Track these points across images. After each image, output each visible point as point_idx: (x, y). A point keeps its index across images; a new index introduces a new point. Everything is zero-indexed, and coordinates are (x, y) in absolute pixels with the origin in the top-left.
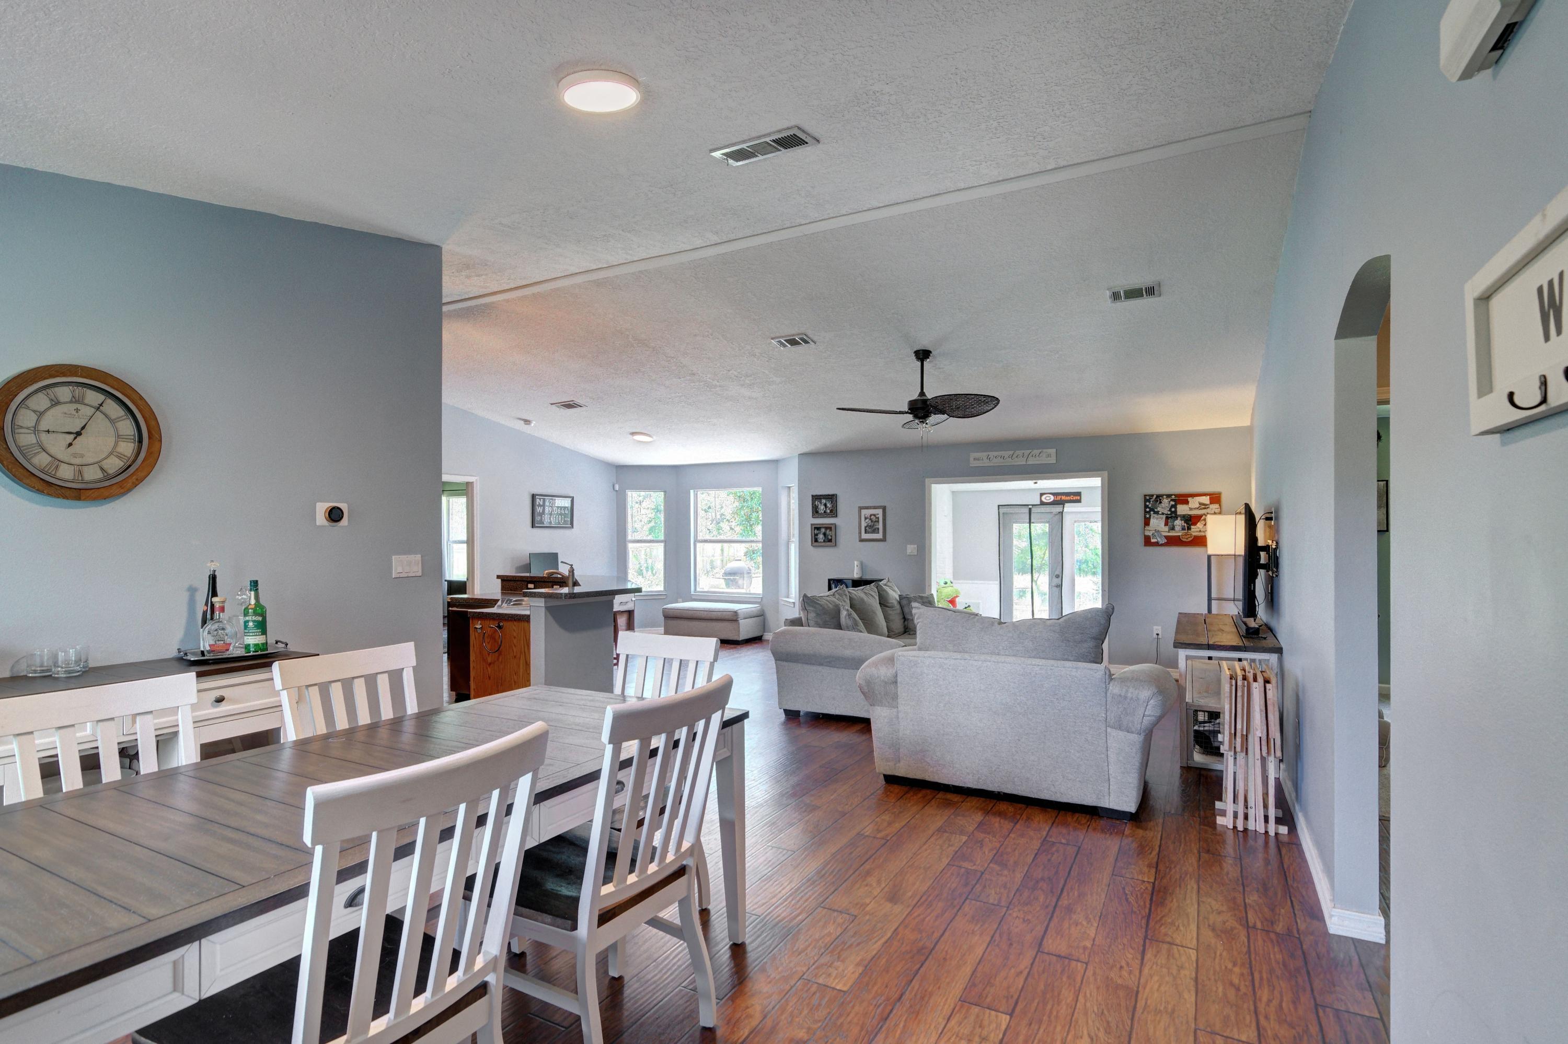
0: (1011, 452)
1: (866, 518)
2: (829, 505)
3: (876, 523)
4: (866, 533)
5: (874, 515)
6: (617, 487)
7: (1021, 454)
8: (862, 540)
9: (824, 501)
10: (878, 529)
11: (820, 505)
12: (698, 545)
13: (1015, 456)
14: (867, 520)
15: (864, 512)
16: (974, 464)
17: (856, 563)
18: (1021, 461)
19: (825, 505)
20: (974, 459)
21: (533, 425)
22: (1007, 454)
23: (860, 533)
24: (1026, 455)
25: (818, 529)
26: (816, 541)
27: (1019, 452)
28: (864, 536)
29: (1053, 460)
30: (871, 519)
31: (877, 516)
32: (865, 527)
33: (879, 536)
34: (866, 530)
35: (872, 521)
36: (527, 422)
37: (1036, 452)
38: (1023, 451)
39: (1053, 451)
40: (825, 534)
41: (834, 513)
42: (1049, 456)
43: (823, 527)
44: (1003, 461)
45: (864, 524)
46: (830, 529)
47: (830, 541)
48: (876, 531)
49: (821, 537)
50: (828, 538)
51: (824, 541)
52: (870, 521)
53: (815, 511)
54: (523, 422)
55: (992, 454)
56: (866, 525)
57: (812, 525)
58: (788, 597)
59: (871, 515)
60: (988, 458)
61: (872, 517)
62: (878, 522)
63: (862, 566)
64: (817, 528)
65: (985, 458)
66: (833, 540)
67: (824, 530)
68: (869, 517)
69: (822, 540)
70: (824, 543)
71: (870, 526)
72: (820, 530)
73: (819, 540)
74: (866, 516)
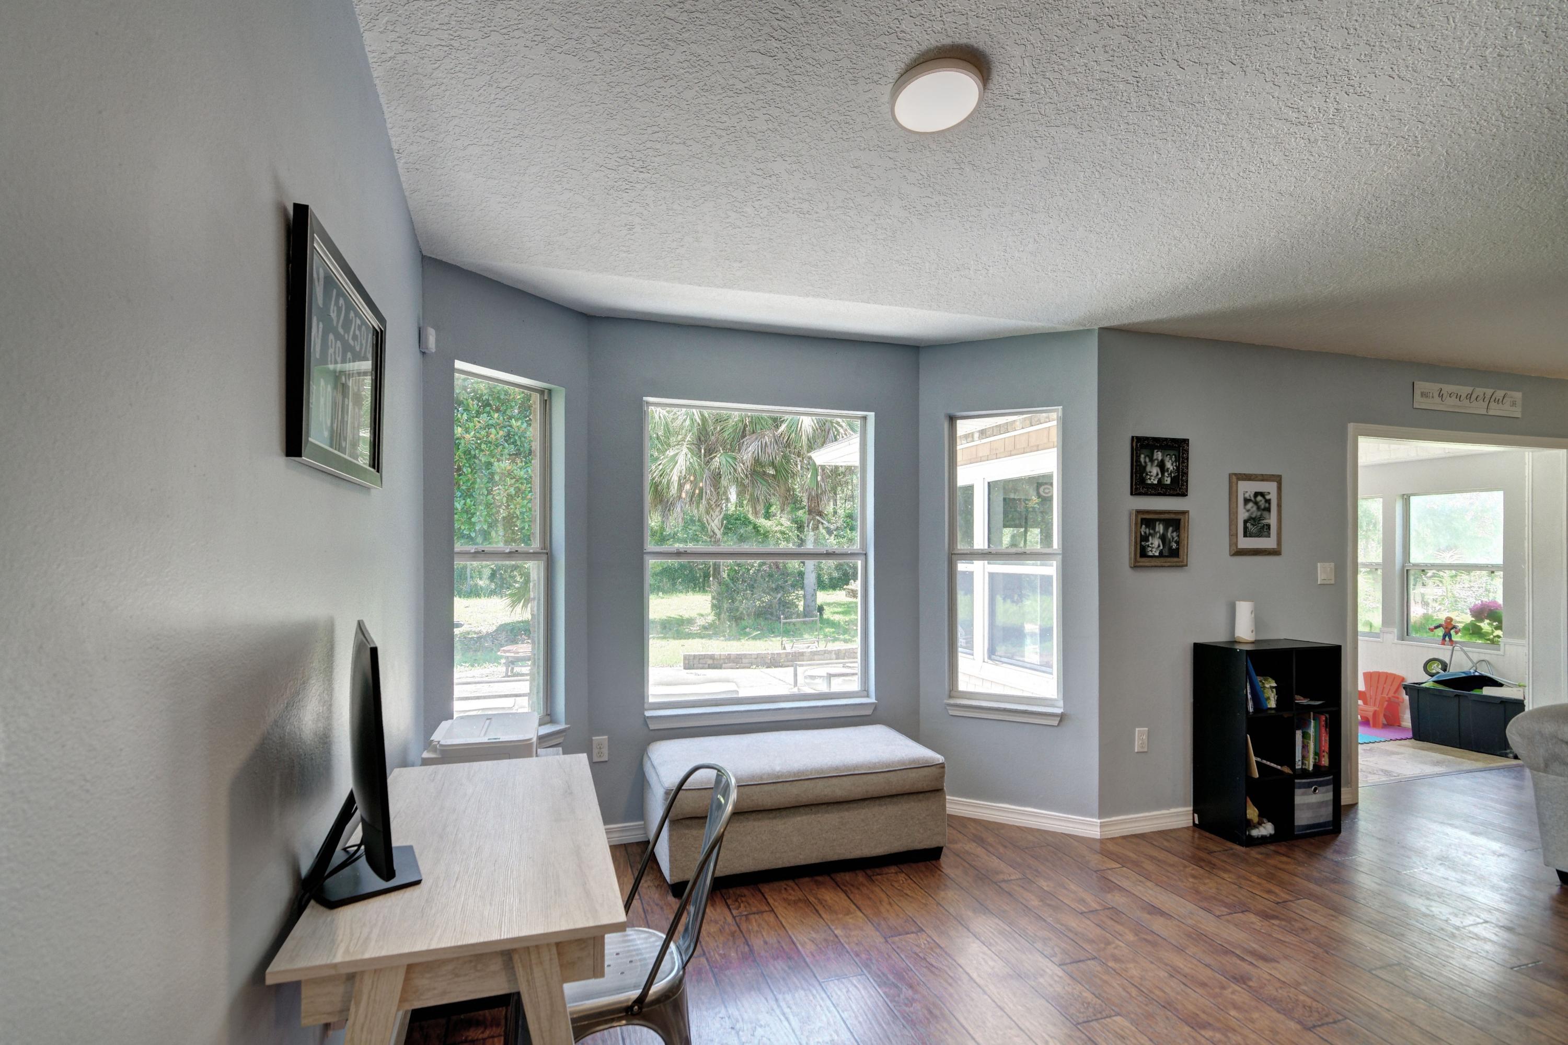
0: (1469, 389)
1: (1247, 501)
2: (1169, 465)
3: (1264, 514)
4: (1245, 536)
5: (1262, 494)
7: (1482, 396)
8: (1239, 553)
9: (1158, 455)
10: (1269, 526)
11: (1149, 464)
13: (1474, 396)
14: (1250, 505)
16: (1420, 402)
17: (1242, 608)
18: (1479, 408)
19: (1162, 465)
20: (1423, 394)
22: (1465, 390)
24: (1488, 397)
25: (1148, 523)
26: (1143, 553)
27: (1479, 391)
29: (1517, 412)
30: (1256, 503)
31: (1268, 497)
32: (1245, 522)
33: (1268, 543)
34: (1245, 528)
35: (1259, 508)
37: (1500, 394)
38: (1484, 390)
39: (1518, 395)
40: (1163, 538)
41: (1178, 487)
42: (1514, 404)
43: (1160, 520)
44: (1459, 403)
45: (1242, 515)
46: (1176, 524)
47: (1174, 553)
48: (1264, 531)
49: (1155, 544)
50: (1170, 548)
51: (1161, 555)
52: (1255, 508)
55: (1448, 388)
56: (1246, 516)
57: (1134, 513)
59: (1256, 494)
60: (1441, 396)
61: (1259, 498)
62: (1268, 510)
64: (1147, 520)
65: (1436, 395)
67: (1160, 528)
68: (1253, 498)
69: (1157, 554)
70: (1162, 559)
71: (1254, 519)
72: (1154, 529)
73: (1150, 554)
74: (1247, 495)
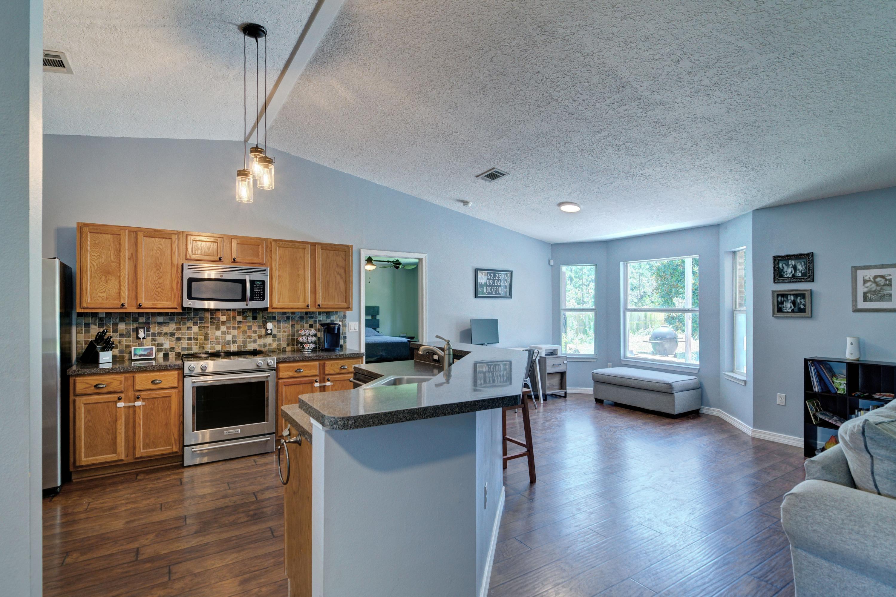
1: (865, 282)
2: (799, 267)
3: (885, 288)
4: (865, 301)
5: (882, 277)
6: (552, 263)
8: (857, 310)
9: (793, 262)
10: (889, 295)
11: (786, 268)
12: (628, 314)
14: (868, 284)
15: (861, 274)
17: (849, 340)
19: (795, 268)
21: (470, 205)
23: (855, 300)
25: (783, 295)
26: (781, 310)
28: (861, 304)
30: (875, 282)
31: (888, 278)
32: (865, 294)
33: (891, 304)
34: (865, 297)
35: (877, 285)
36: (465, 203)
40: (794, 303)
45: (861, 290)
46: (803, 296)
47: (803, 311)
48: (884, 297)
49: (788, 306)
50: (799, 308)
51: (793, 311)
52: (874, 285)
53: (779, 276)
54: (462, 204)
56: (866, 290)
57: (773, 292)
58: (732, 371)
59: (875, 277)
61: (878, 279)
62: (889, 285)
63: (860, 345)
66: (808, 309)
67: (792, 298)
68: (872, 279)
69: (790, 311)
70: (793, 313)
71: (875, 291)
72: (787, 298)
73: (785, 311)
74: (867, 278)
